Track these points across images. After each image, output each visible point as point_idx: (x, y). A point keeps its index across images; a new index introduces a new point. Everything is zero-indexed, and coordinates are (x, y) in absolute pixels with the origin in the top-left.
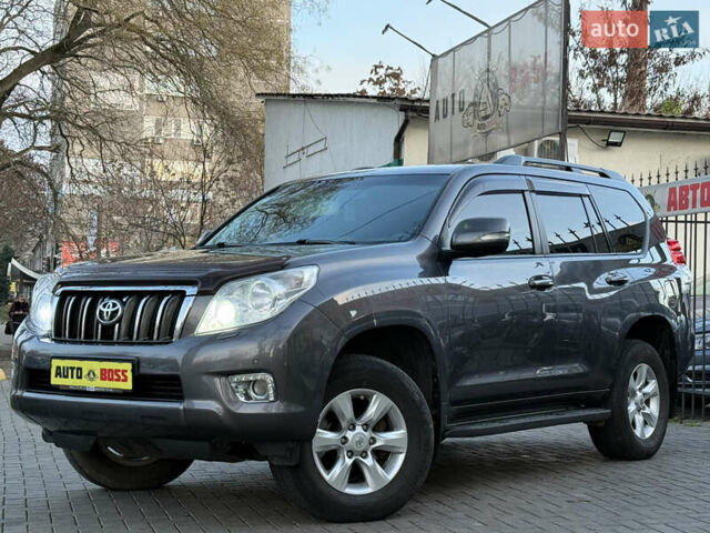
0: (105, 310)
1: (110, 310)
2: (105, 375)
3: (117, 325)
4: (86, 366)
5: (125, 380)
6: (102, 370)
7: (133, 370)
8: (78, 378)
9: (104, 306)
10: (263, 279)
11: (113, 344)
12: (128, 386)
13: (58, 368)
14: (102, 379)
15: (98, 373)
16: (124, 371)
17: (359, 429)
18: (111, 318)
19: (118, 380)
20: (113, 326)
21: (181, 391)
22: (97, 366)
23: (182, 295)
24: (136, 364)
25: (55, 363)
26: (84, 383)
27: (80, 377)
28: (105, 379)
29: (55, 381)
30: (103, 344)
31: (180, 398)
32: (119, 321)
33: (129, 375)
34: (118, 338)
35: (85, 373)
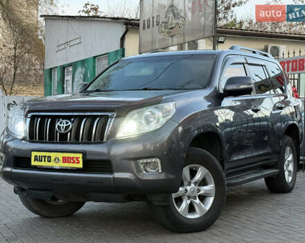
0: (62, 125)
1: (65, 125)
2: (65, 160)
3: (69, 134)
4: (53, 155)
5: (78, 162)
6: (63, 157)
7: (83, 158)
8: (48, 161)
9: (61, 123)
10: (151, 109)
11: (67, 143)
12: (80, 165)
13: (36, 156)
14: (63, 162)
15: (61, 159)
16: (77, 158)
17: (193, 185)
18: (66, 129)
19: (74, 162)
20: (67, 134)
21: (111, 168)
22: (60, 155)
23: (107, 117)
24: (84, 154)
25: (34, 154)
26: (52, 164)
27: (50, 161)
28: (66, 162)
29: (34, 163)
30: (61, 143)
31: (111, 172)
32: (70, 131)
33: (81, 160)
34: (70, 140)
35: (53, 159)
